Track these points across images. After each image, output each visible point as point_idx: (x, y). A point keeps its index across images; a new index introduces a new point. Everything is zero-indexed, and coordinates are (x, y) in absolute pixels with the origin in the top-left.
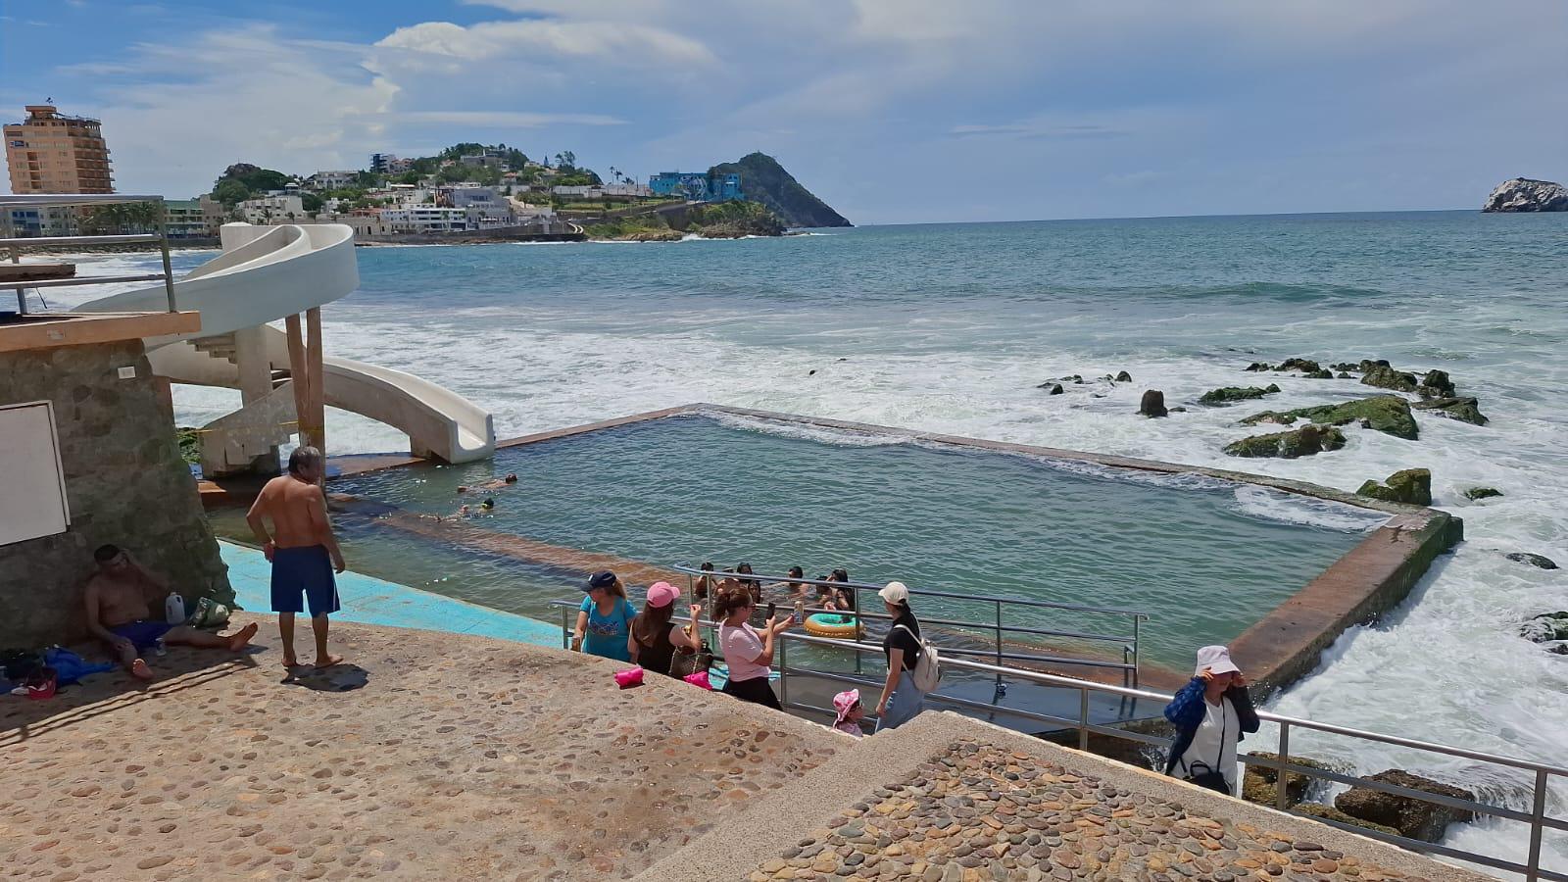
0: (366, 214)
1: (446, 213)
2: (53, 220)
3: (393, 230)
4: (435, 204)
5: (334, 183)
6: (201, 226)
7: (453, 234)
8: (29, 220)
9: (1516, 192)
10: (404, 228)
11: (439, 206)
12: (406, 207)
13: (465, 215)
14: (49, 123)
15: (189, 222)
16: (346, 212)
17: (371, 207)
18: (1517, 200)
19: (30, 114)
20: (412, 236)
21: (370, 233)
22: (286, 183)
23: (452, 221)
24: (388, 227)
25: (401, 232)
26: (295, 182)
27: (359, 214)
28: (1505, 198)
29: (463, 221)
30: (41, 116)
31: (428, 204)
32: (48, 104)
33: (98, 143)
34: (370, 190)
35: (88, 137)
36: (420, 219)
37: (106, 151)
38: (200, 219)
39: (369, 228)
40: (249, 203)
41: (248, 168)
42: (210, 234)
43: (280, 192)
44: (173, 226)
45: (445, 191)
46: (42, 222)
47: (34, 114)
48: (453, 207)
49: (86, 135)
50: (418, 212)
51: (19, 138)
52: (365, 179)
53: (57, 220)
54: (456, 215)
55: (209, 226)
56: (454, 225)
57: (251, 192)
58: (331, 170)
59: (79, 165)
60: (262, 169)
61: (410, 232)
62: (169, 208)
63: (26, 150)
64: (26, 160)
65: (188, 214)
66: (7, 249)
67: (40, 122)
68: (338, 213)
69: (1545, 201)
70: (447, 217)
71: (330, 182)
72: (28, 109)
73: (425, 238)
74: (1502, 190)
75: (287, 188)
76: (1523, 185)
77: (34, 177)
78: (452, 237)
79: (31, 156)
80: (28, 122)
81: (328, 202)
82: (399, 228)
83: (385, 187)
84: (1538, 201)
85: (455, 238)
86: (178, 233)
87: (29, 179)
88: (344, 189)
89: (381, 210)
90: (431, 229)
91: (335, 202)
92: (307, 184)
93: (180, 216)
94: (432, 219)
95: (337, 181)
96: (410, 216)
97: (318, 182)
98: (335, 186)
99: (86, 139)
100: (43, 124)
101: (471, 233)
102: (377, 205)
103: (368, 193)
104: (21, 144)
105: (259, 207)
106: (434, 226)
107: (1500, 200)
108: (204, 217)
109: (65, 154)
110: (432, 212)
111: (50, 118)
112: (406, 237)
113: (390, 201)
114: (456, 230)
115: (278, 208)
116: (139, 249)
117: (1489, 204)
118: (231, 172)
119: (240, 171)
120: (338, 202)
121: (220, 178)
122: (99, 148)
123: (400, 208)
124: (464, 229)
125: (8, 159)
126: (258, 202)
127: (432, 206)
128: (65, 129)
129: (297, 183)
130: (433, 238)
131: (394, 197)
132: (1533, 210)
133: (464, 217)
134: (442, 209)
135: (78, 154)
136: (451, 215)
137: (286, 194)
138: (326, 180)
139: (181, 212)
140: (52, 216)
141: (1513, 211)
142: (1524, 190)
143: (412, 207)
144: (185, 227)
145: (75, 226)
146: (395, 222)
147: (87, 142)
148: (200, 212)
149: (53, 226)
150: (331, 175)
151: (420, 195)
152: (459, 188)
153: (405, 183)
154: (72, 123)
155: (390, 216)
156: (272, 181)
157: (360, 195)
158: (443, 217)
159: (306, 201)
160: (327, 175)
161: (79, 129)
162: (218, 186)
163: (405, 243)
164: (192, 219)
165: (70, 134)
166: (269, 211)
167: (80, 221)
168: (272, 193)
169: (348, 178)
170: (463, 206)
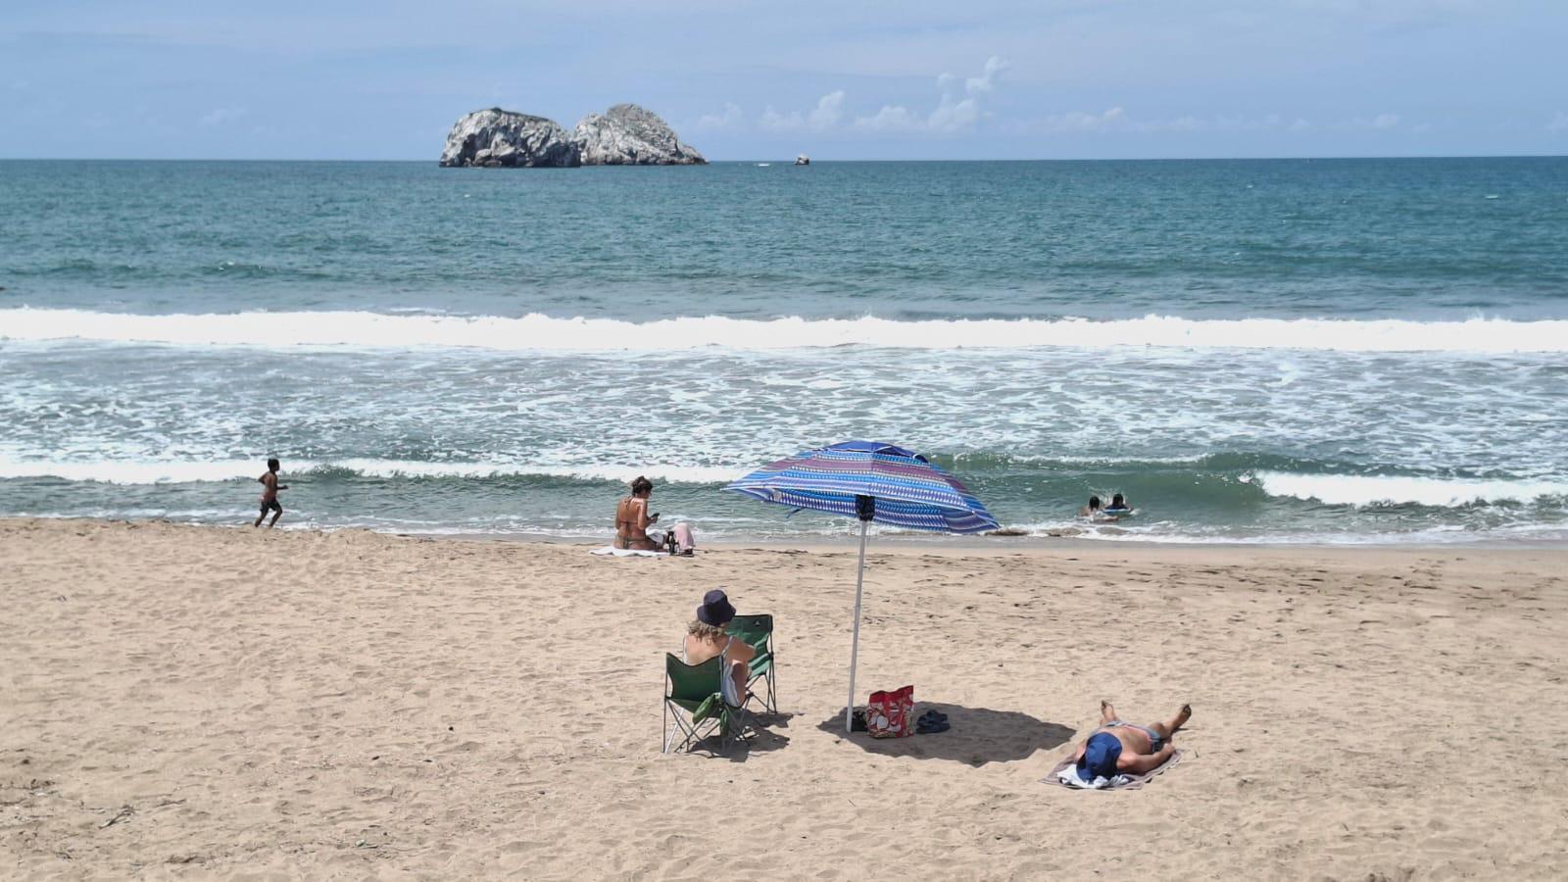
9: (495, 131)
18: (497, 145)
28: (478, 143)
69: (538, 149)
74: (471, 128)
76: (503, 120)
84: (528, 150)
107: (470, 145)
117: (453, 153)
132: (522, 165)
141: (495, 165)
142: (506, 129)
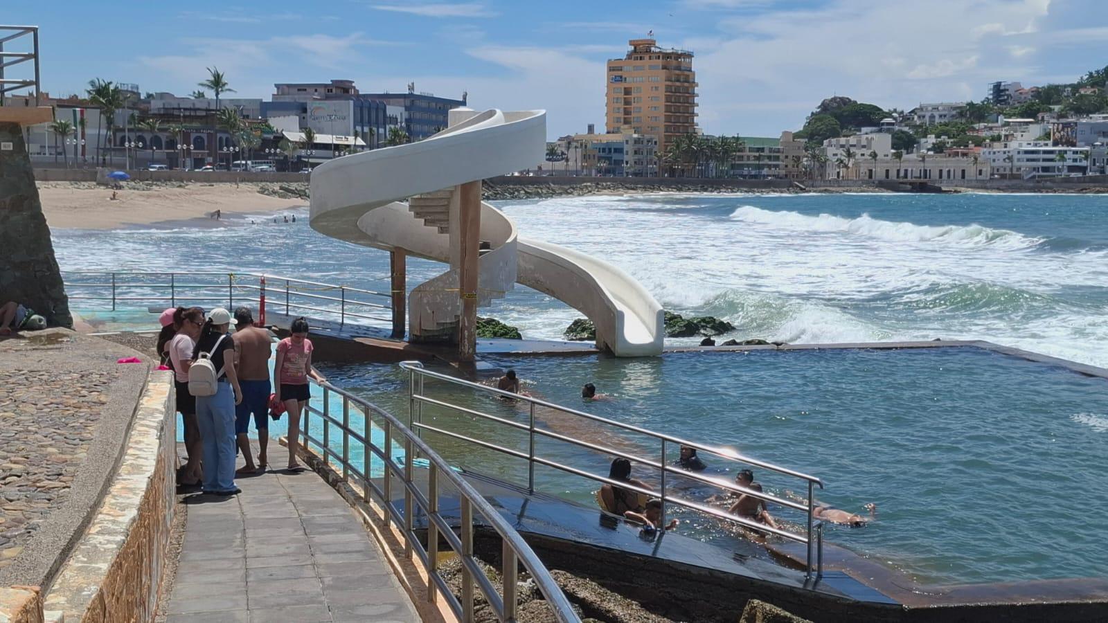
0: (964, 155)
1: (1062, 153)
2: (637, 157)
3: (992, 174)
4: (1050, 142)
5: (937, 117)
6: (776, 166)
7: (1067, 180)
8: (615, 156)
10: (1008, 172)
11: (1055, 144)
12: (1013, 145)
13: (1087, 155)
14: (647, 57)
15: (767, 161)
16: (941, 152)
17: (971, 146)
19: (633, 48)
20: (1014, 182)
21: (963, 177)
22: (882, 119)
23: (1070, 163)
24: (987, 170)
25: (1003, 177)
26: (892, 117)
27: (957, 154)
29: (1084, 163)
30: (641, 50)
31: (1042, 142)
32: (649, 38)
33: (688, 76)
34: (976, 126)
35: (680, 70)
36: (1028, 160)
37: (693, 84)
38: (777, 158)
39: (963, 171)
40: (834, 140)
41: (844, 101)
42: (786, 176)
43: (874, 128)
44: (748, 166)
45: (1066, 125)
46: (626, 158)
47: (635, 48)
48: (1074, 145)
49: (678, 68)
50: (1027, 152)
51: (619, 73)
52: (975, 112)
53: (641, 157)
54: (1076, 156)
55: (786, 166)
56: (1071, 169)
57: (842, 129)
58: (936, 102)
59: (668, 99)
60: (859, 103)
61: (1013, 177)
62: (747, 146)
63: (623, 85)
64: (622, 95)
65: (766, 153)
66: (589, 184)
67: (639, 56)
68: (931, 153)
70: (1063, 159)
71: (932, 117)
72: (631, 43)
73: (1031, 185)
75: (883, 124)
77: (627, 112)
78: (1067, 184)
79: (627, 91)
80: (629, 56)
81: (923, 140)
82: (1001, 171)
83: (997, 121)
85: (1071, 185)
86: (753, 173)
87: (622, 115)
88: (946, 125)
89: (982, 150)
90: (1041, 173)
91: (931, 139)
92: (906, 118)
93: (757, 154)
94: (1044, 160)
95: (941, 116)
96: (1016, 157)
97: (919, 117)
98: (937, 120)
99: (677, 72)
100: (641, 58)
101: (1093, 180)
102: (979, 143)
103: (974, 129)
104: (620, 79)
105: (842, 146)
106: (1045, 169)
108: (782, 156)
109: (657, 88)
110: (1045, 152)
111: (648, 51)
112: (1006, 182)
113: (998, 139)
114: (1073, 175)
115: (864, 147)
116: (710, 189)
118: (825, 107)
119: (835, 105)
120: (934, 141)
121: (812, 113)
122: (688, 82)
123: (1006, 147)
124: (1084, 173)
125: (607, 95)
126: (843, 140)
127: (1046, 145)
128: (660, 62)
129: (895, 119)
130: (1041, 185)
131: (1003, 133)
133: (1086, 158)
134: (1060, 148)
135: (668, 89)
136: (1069, 155)
137: (880, 131)
138: (928, 115)
139: (759, 150)
140: (636, 152)
143: (1020, 145)
144: (760, 167)
145: (655, 163)
146: (996, 164)
147: (678, 75)
148: (778, 151)
149: (635, 162)
150: (936, 108)
151: (1036, 130)
152: (1084, 121)
153: (1023, 117)
154: (667, 56)
155: (992, 156)
156: (866, 116)
157: (963, 131)
158: (1058, 158)
159: (899, 138)
160: (930, 108)
161: (673, 62)
162: (809, 123)
163: (1004, 190)
164: (769, 158)
165: (664, 68)
166: (852, 150)
167: (660, 158)
168: (864, 129)
169: (954, 112)
170: (1087, 144)
